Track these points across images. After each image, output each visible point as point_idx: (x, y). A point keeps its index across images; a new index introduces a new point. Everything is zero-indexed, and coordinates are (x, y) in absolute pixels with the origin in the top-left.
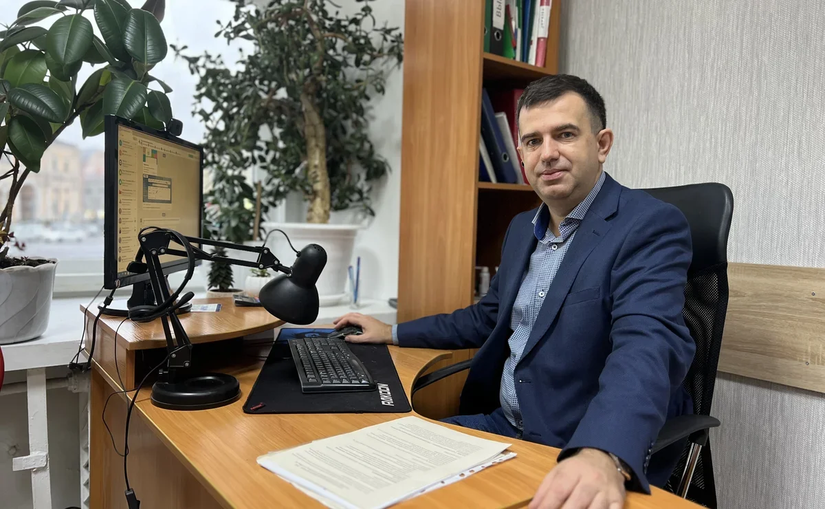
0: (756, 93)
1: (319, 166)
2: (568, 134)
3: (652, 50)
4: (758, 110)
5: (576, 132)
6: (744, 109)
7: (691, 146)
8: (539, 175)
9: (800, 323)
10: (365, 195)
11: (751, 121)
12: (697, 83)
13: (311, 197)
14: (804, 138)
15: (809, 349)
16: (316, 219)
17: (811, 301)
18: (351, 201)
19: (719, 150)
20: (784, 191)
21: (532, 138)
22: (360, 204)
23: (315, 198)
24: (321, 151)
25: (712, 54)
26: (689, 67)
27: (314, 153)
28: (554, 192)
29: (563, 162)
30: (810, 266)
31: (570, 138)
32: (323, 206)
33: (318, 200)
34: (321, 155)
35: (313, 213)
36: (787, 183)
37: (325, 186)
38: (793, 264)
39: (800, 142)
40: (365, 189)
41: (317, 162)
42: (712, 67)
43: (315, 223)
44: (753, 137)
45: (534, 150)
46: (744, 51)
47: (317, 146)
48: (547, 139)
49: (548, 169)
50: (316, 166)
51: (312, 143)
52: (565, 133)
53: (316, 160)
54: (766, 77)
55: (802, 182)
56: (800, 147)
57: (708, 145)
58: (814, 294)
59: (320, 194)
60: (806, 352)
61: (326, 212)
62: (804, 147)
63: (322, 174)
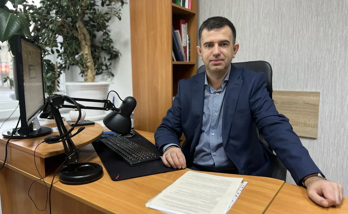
0: (280, 24)
1: (88, 54)
2: (224, 44)
3: (237, 4)
4: (282, 30)
5: (228, 43)
6: (276, 30)
7: (255, 45)
8: (211, 61)
9: (299, 112)
10: (109, 67)
11: (279, 35)
12: (257, 18)
13: (86, 69)
14: (299, 42)
15: (303, 122)
16: (89, 80)
17: (303, 104)
18: (103, 70)
19: (266, 46)
20: (292, 62)
21: (209, 44)
22: (107, 71)
23: (88, 70)
24: (89, 47)
25: (262, 8)
26: (253, 12)
27: (85, 48)
28: (217, 69)
29: (222, 56)
30: (302, 91)
31: (225, 46)
32: (92, 73)
33: (89, 71)
34: (88, 49)
35: (87, 77)
36: (293, 59)
37: (92, 64)
38: (296, 90)
39: (298, 43)
40: (108, 64)
41: (87, 52)
42: (263, 12)
43: (88, 82)
44: (280, 41)
45: (209, 49)
46: (275, 7)
47: (86, 44)
48: (216, 45)
49: (216, 59)
50: (86, 54)
51: (84, 43)
52: (223, 44)
53: (86, 51)
54: (284, 18)
55: (299, 59)
56: (298, 45)
57: (262, 44)
58: (304, 101)
59: (90, 67)
60: (302, 123)
61: (93, 76)
62: (300, 45)
63: (90, 58)
